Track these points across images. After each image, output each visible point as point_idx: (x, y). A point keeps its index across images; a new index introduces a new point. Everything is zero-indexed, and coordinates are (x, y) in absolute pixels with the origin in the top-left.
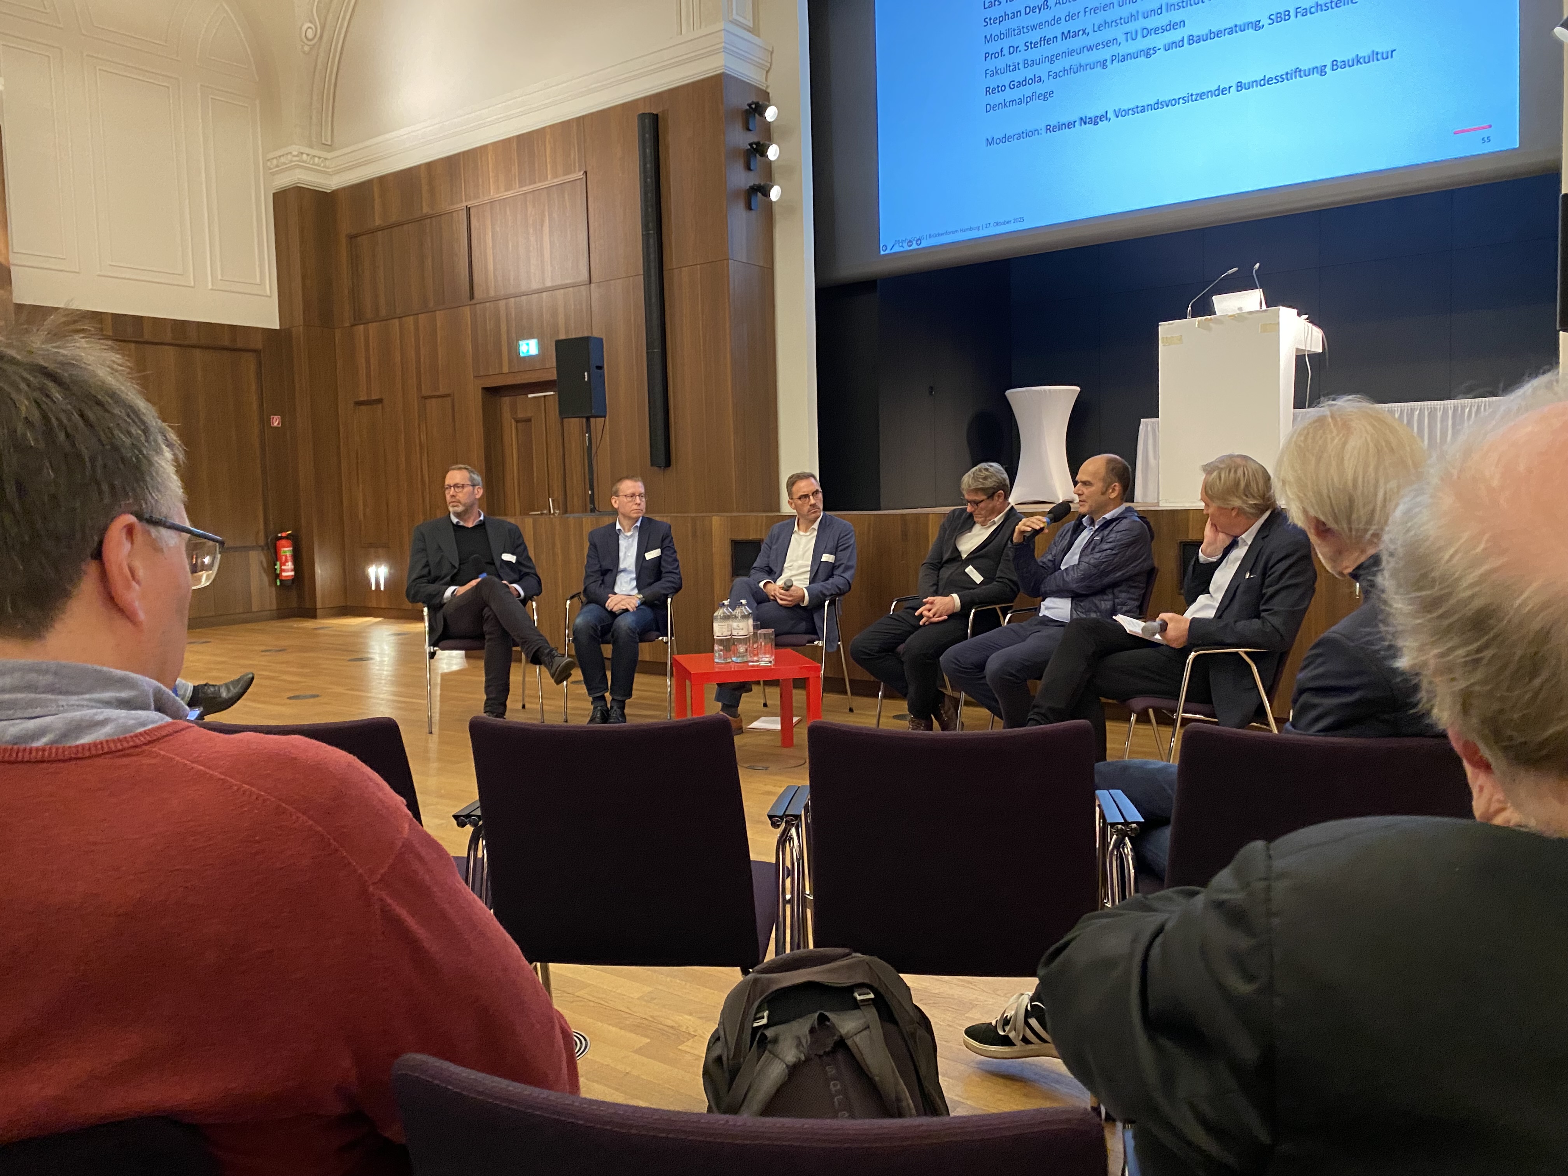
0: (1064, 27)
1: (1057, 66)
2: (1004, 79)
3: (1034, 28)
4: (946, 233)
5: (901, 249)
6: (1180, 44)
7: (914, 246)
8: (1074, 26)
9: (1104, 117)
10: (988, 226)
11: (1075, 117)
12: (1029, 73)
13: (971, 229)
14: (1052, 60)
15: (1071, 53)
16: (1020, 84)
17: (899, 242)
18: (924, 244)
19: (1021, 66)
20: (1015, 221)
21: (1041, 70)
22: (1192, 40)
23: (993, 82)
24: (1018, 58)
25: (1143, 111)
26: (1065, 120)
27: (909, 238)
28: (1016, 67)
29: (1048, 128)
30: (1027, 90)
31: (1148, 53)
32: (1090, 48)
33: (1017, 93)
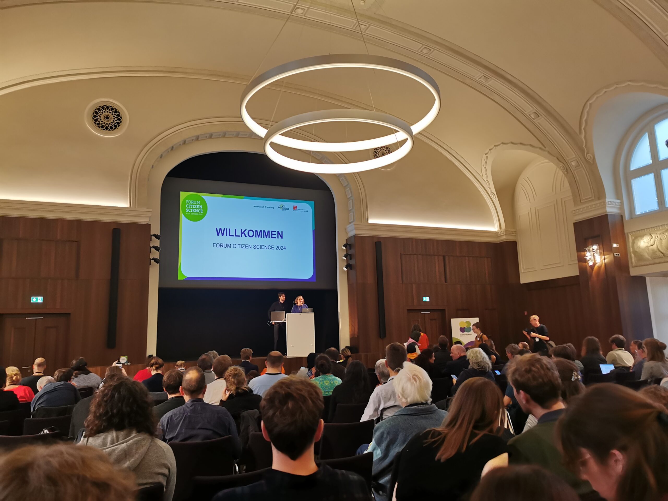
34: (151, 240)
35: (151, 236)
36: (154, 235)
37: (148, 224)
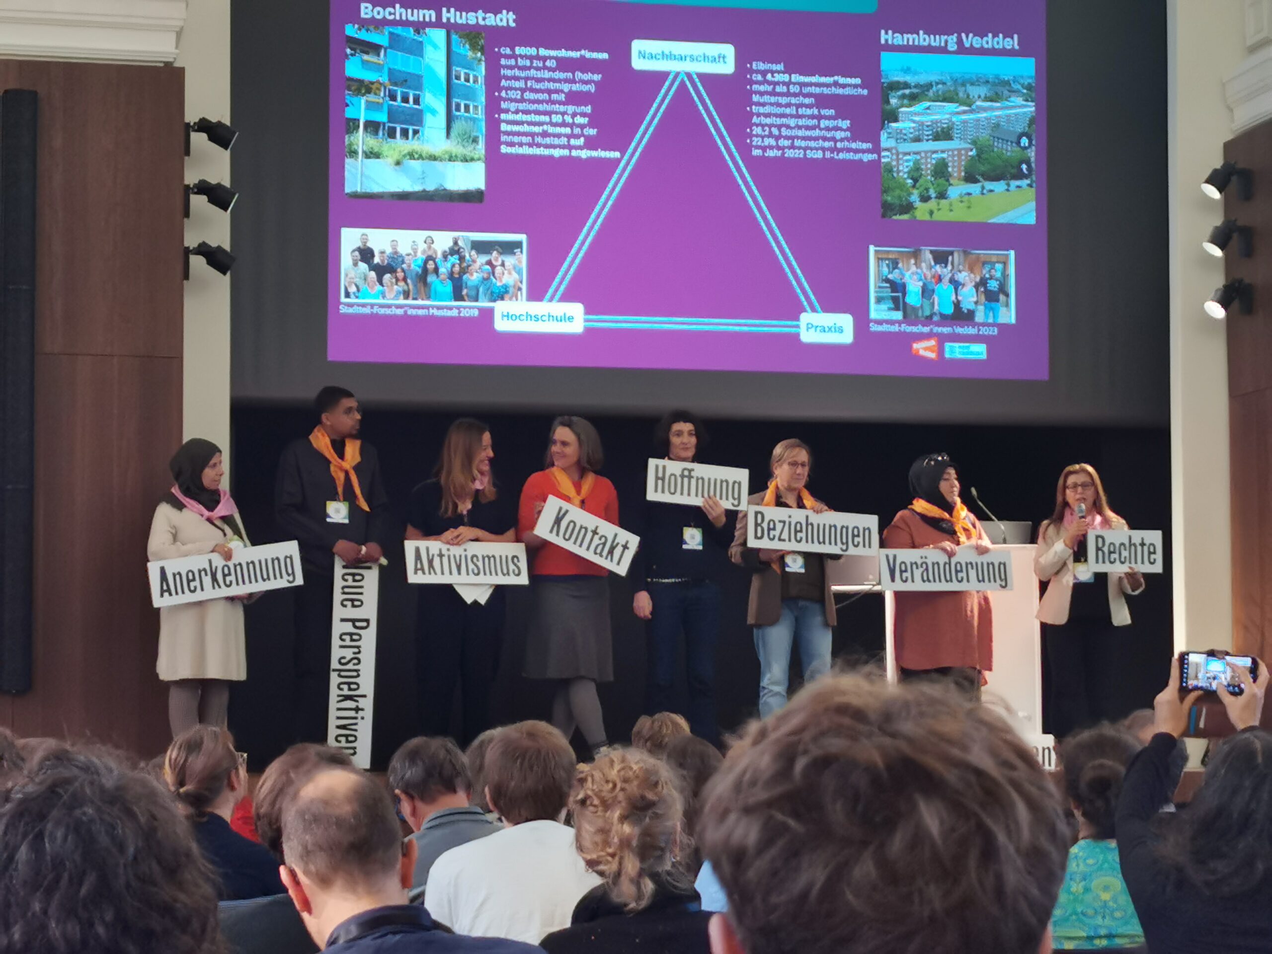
34: (187, 152)
35: (188, 128)
36: (204, 126)
37: (168, 65)
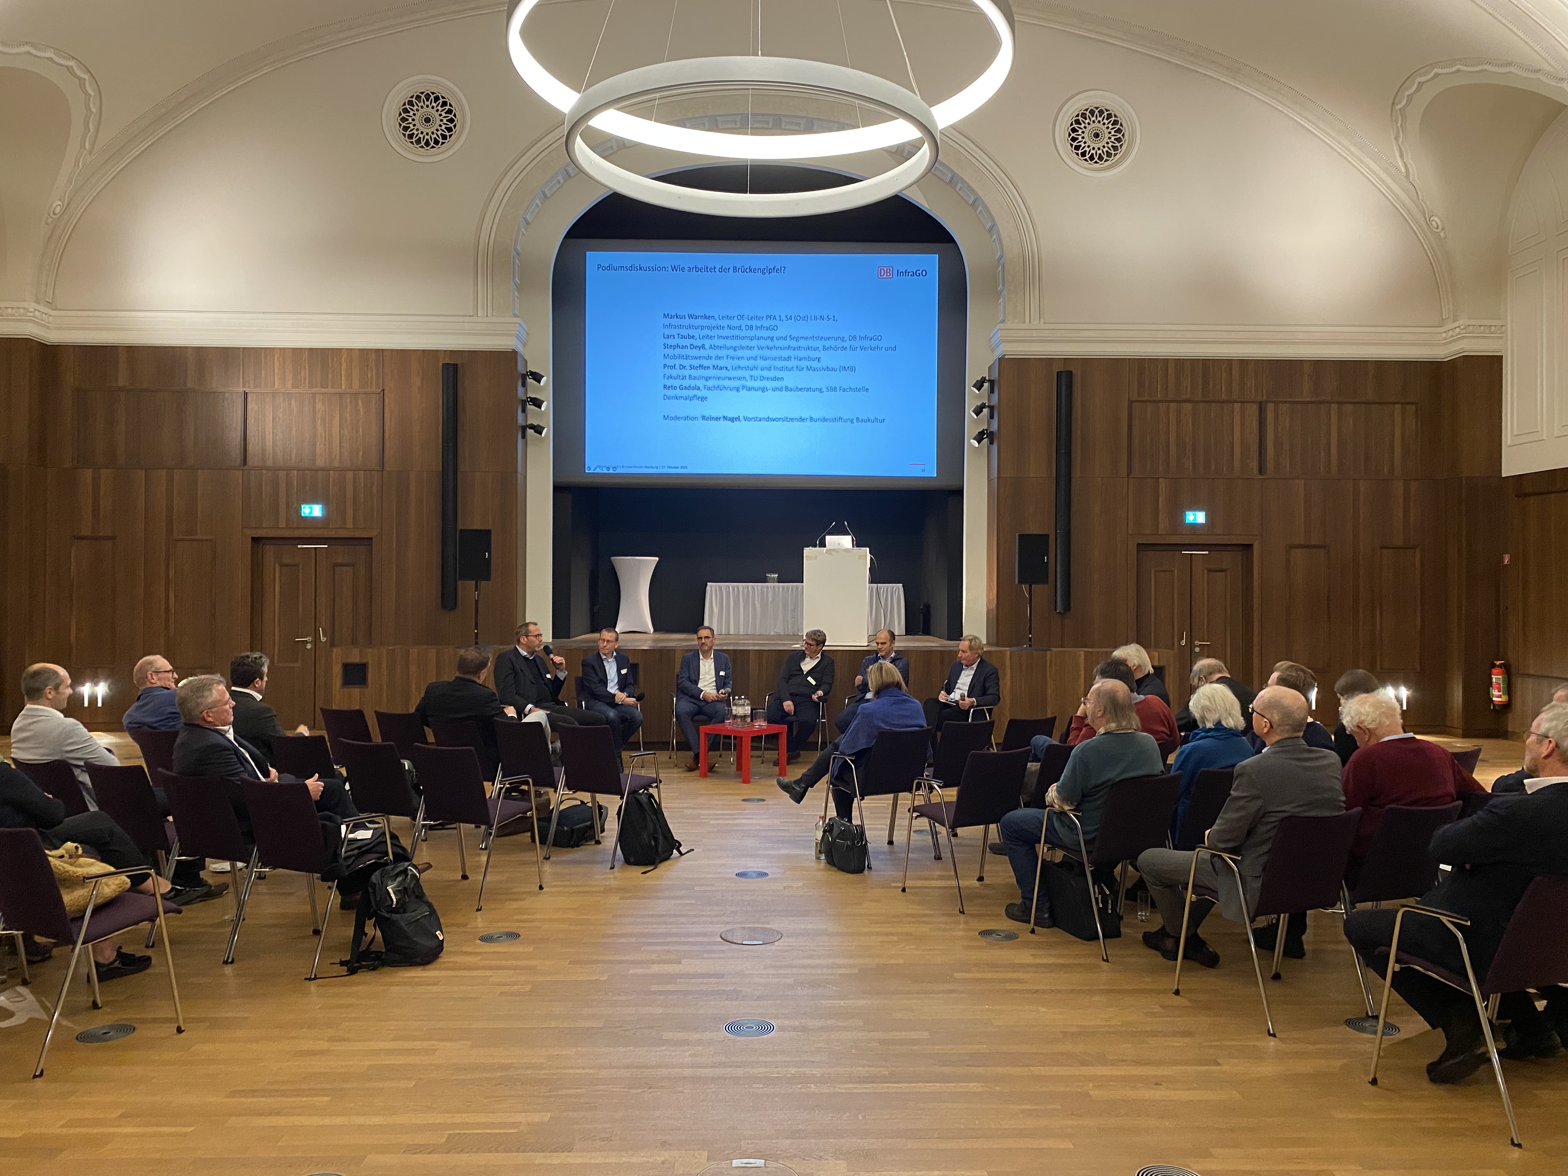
0: (714, 362)
1: (710, 383)
2: (677, 383)
3: (696, 358)
4: (635, 467)
5: (602, 472)
6: (780, 389)
7: (611, 471)
8: (721, 363)
9: (738, 419)
10: (663, 467)
11: (720, 415)
12: (693, 383)
13: (652, 467)
14: (707, 379)
15: (719, 378)
16: (686, 388)
17: (600, 467)
18: (619, 471)
19: (687, 378)
20: (682, 467)
21: (700, 383)
22: (787, 389)
23: (669, 383)
24: (686, 372)
25: (760, 420)
26: (714, 415)
27: (607, 466)
28: (684, 378)
29: (704, 418)
30: (691, 393)
31: (764, 390)
32: (730, 379)
33: (685, 393)
35: (523, 375)
36: (531, 374)
